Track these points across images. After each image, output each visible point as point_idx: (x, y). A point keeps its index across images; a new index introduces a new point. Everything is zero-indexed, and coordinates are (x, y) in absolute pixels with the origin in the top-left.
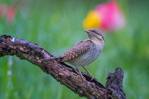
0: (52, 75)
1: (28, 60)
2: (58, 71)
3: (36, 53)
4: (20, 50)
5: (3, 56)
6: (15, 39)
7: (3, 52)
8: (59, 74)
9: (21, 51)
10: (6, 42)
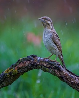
0: (67, 82)
1: (49, 72)
2: (70, 79)
3: (55, 68)
4: (43, 66)
5: (32, 70)
6: (40, 58)
7: (32, 67)
8: (71, 81)
9: (45, 66)
10: (34, 60)
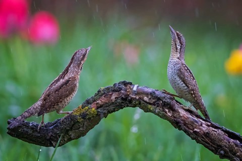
0: (185, 131)
1: (154, 112)
2: (192, 126)
3: (165, 104)
4: (143, 100)
5: (122, 108)
6: (138, 87)
7: (122, 103)
8: (194, 129)
9: (146, 102)
10: (126, 91)
